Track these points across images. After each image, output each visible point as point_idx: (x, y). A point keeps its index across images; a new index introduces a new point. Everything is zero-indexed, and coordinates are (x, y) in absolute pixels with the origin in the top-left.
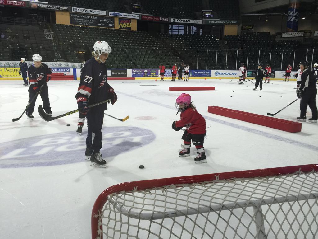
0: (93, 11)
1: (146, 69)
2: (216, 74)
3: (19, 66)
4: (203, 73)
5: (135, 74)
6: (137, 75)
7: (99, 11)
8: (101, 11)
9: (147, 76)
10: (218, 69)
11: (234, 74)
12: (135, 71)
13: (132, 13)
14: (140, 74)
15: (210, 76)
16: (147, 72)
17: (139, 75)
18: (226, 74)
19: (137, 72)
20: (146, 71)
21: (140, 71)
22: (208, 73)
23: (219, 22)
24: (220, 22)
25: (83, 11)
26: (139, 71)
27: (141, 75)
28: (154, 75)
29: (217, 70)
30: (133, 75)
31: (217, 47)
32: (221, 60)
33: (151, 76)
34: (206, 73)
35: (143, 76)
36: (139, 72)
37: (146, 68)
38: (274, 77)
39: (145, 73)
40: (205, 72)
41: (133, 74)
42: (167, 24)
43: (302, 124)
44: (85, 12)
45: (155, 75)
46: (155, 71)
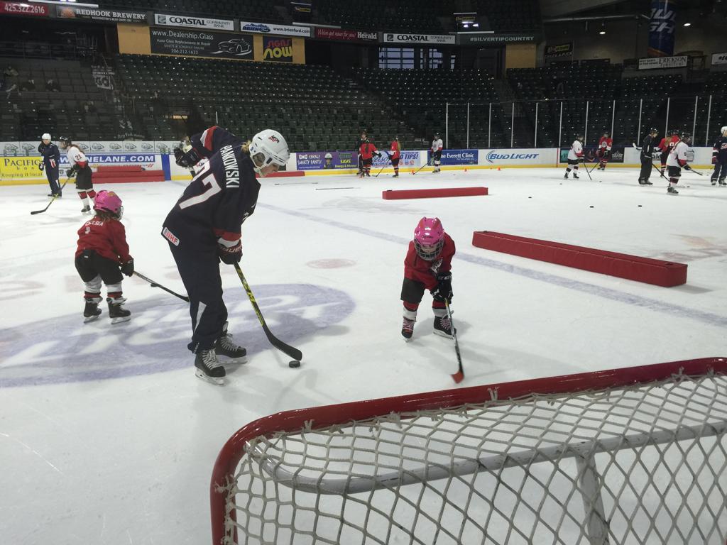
0: (203, 21)
1: (329, 151)
2: (490, 158)
3: (38, 152)
4: (459, 155)
5: (304, 162)
6: (310, 165)
7: (218, 21)
8: (221, 21)
9: (333, 168)
10: (494, 146)
11: (530, 157)
12: (303, 157)
13: (294, 23)
14: (315, 162)
15: (476, 163)
16: (331, 159)
17: (314, 165)
18: (511, 158)
19: (308, 159)
20: (328, 155)
21: (316, 157)
22: (471, 156)
23: (493, 39)
24: (497, 38)
25: (181, 21)
26: (312, 157)
27: (317, 165)
28: (348, 164)
29: (490, 148)
30: (301, 165)
31: (489, 96)
32: (500, 126)
33: (342, 166)
34: (467, 155)
35: (322, 168)
36: (313, 159)
37: (328, 149)
38: (622, 161)
39: (328, 161)
40: (464, 155)
41: (301, 163)
42: (376, 46)
43: (686, 266)
44: (184, 24)
45: (350, 164)
46: (348, 154)
